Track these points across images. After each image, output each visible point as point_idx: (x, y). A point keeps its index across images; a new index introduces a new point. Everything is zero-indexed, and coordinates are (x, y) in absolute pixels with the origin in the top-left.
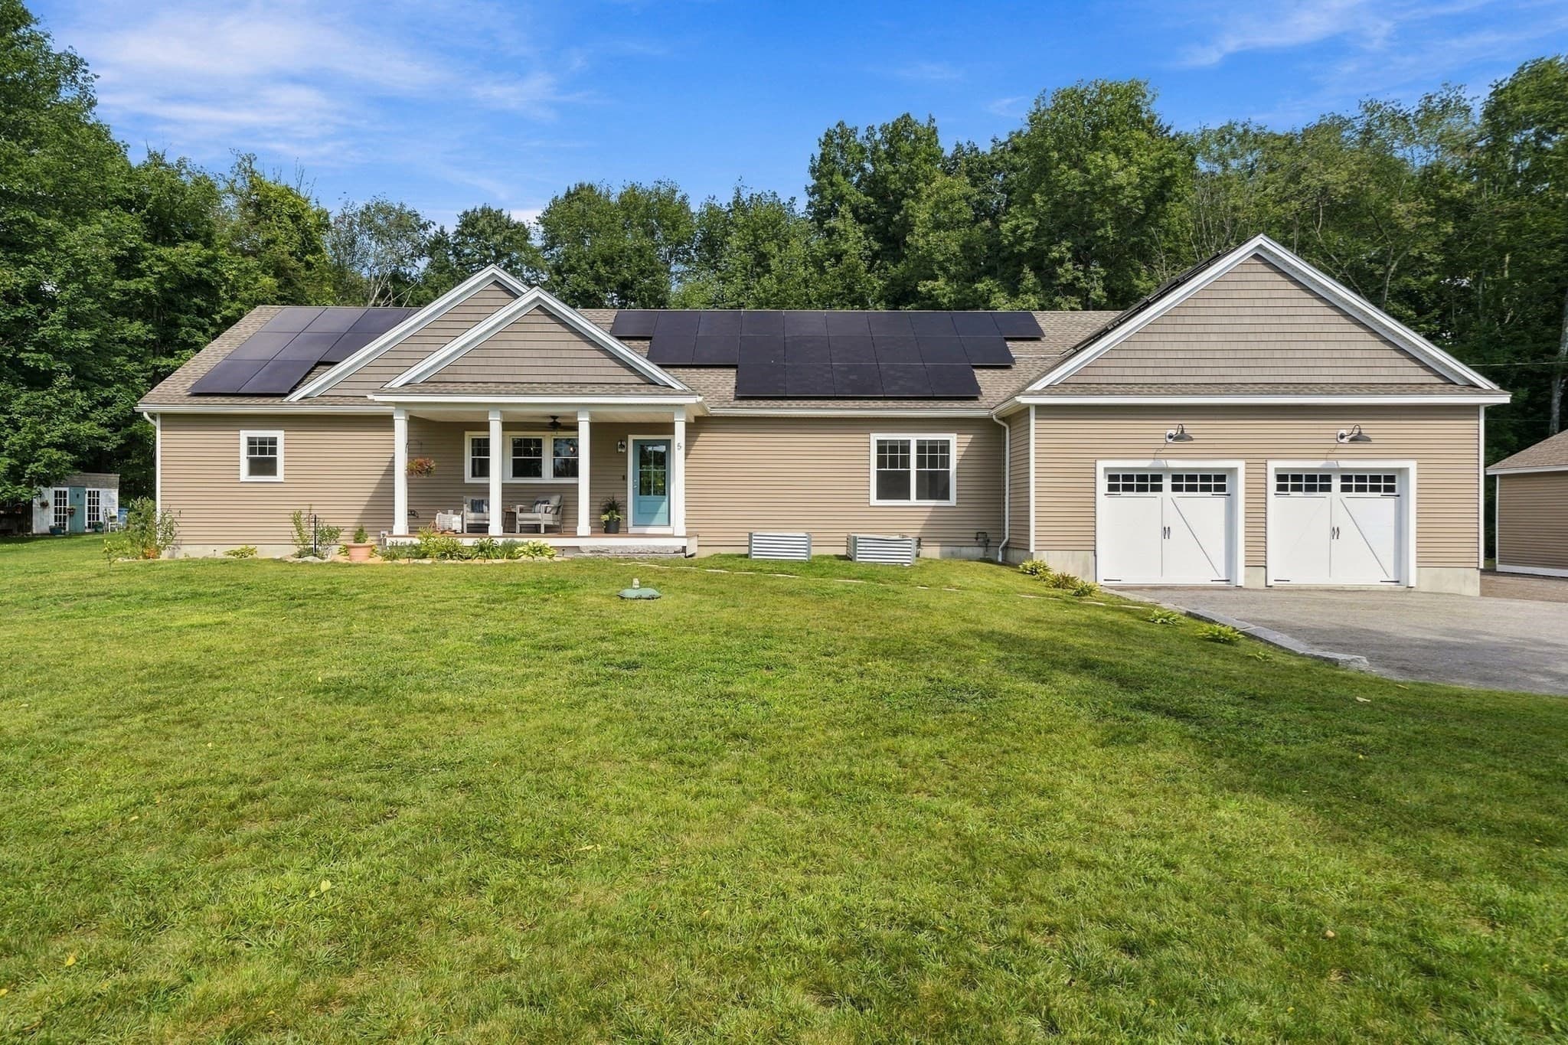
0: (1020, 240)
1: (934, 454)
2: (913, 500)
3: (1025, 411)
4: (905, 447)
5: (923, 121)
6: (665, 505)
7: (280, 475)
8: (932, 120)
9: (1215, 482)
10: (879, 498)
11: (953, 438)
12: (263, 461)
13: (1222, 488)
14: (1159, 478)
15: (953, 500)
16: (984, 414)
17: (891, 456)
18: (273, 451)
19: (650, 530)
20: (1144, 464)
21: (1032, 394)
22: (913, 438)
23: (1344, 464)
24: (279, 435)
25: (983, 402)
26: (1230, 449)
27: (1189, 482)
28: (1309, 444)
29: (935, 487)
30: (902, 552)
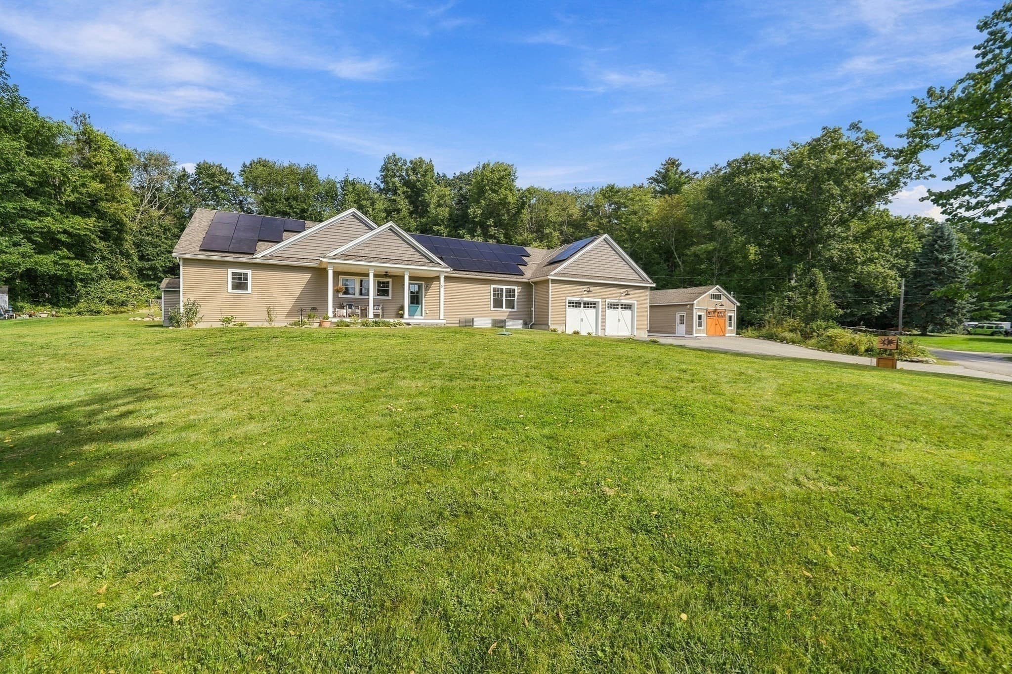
0: (476, 217)
1: (511, 293)
2: (504, 309)
3: (548, 280)
4: (502, 290)
5: (427, 161)
6: (419, 309)
7: (249, 291)
8: (431, 161)
9: (592, 305)
10: (494, 307)
11: (516, 288)
12: (240, 283)
13: (594, 307)
14: (580, 303)
15: (515, 310)
16: (527, 281)
17: (498, 293)
18: (247, 279)
19: (415, 317)
20: (577, 299)
21: (551, 275)
22: (504, 287)
23: (623, 301)
24: (249, 272)
25: (525, 276)
26: (597, 295)
27: (587, 305)
28: (616, 295)
29: (510, 304)
30: (519, 325)
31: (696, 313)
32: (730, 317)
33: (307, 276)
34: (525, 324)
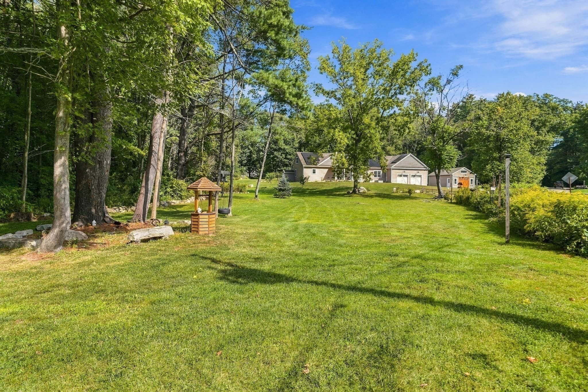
1: (379, 172)
2: (377, 177)
3: (391, 169)
4: (377, 171)
7: (316, 173)
9: (406, 176)
10: (374, 177)
12: (314, 172)
14: (402, 175)
15: (381, 177)
17: (375, 172)
20: (400, 174)
21: (392, 167)
23: (418, 175)
24: (316, 169)
26: (407, 173)
27: (405, 176)
28: (414, 173)
29: (379, 176)
30: (382, 182)
31: (454, 178)
32: (472, 180)
33: (327, 170)
34: (384, 182)
